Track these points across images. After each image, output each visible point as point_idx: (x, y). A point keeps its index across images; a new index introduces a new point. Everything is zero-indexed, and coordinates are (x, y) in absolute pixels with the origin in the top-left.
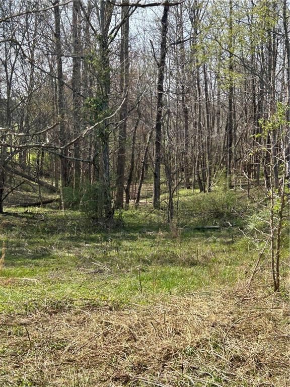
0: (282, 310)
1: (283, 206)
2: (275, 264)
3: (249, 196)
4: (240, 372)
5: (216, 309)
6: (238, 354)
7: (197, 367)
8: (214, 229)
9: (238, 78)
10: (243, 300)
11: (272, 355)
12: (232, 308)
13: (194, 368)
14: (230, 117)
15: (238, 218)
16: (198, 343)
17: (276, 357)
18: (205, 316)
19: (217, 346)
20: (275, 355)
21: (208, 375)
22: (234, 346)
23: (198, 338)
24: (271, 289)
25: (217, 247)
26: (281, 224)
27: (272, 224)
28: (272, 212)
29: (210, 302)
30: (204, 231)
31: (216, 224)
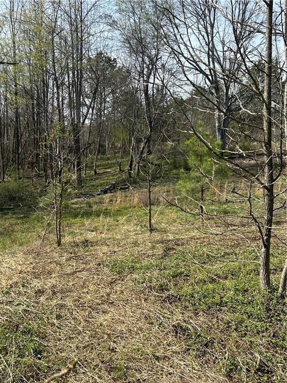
0: (64, 258)
1: (62, 190)
2: (58, 229)
3: (33, 185)
4: (42, 299)
5: (20, 262)
6: (40, 288)
7: (12, 300)
8: (10, 209)
9: (22, 101)
10: (38, 254)
11: (61, 285)
12: (32, 260)
13: (10, 302)
14: (17, 129)
15: (26, 200)
16: (11, 285)
17: (63, 287)
18: (13, 268)
19: (24, 285)
20: (63, 286)
21: (20, 304)
22: (37, 284)
23: (11, 282)
24: (56, 245)
25: (13, 221)
26: (61, 202)
27: (56, 202)
28: (55, 194)
29: (15, 258)
30: (2, 211)
31: (10, 205)
